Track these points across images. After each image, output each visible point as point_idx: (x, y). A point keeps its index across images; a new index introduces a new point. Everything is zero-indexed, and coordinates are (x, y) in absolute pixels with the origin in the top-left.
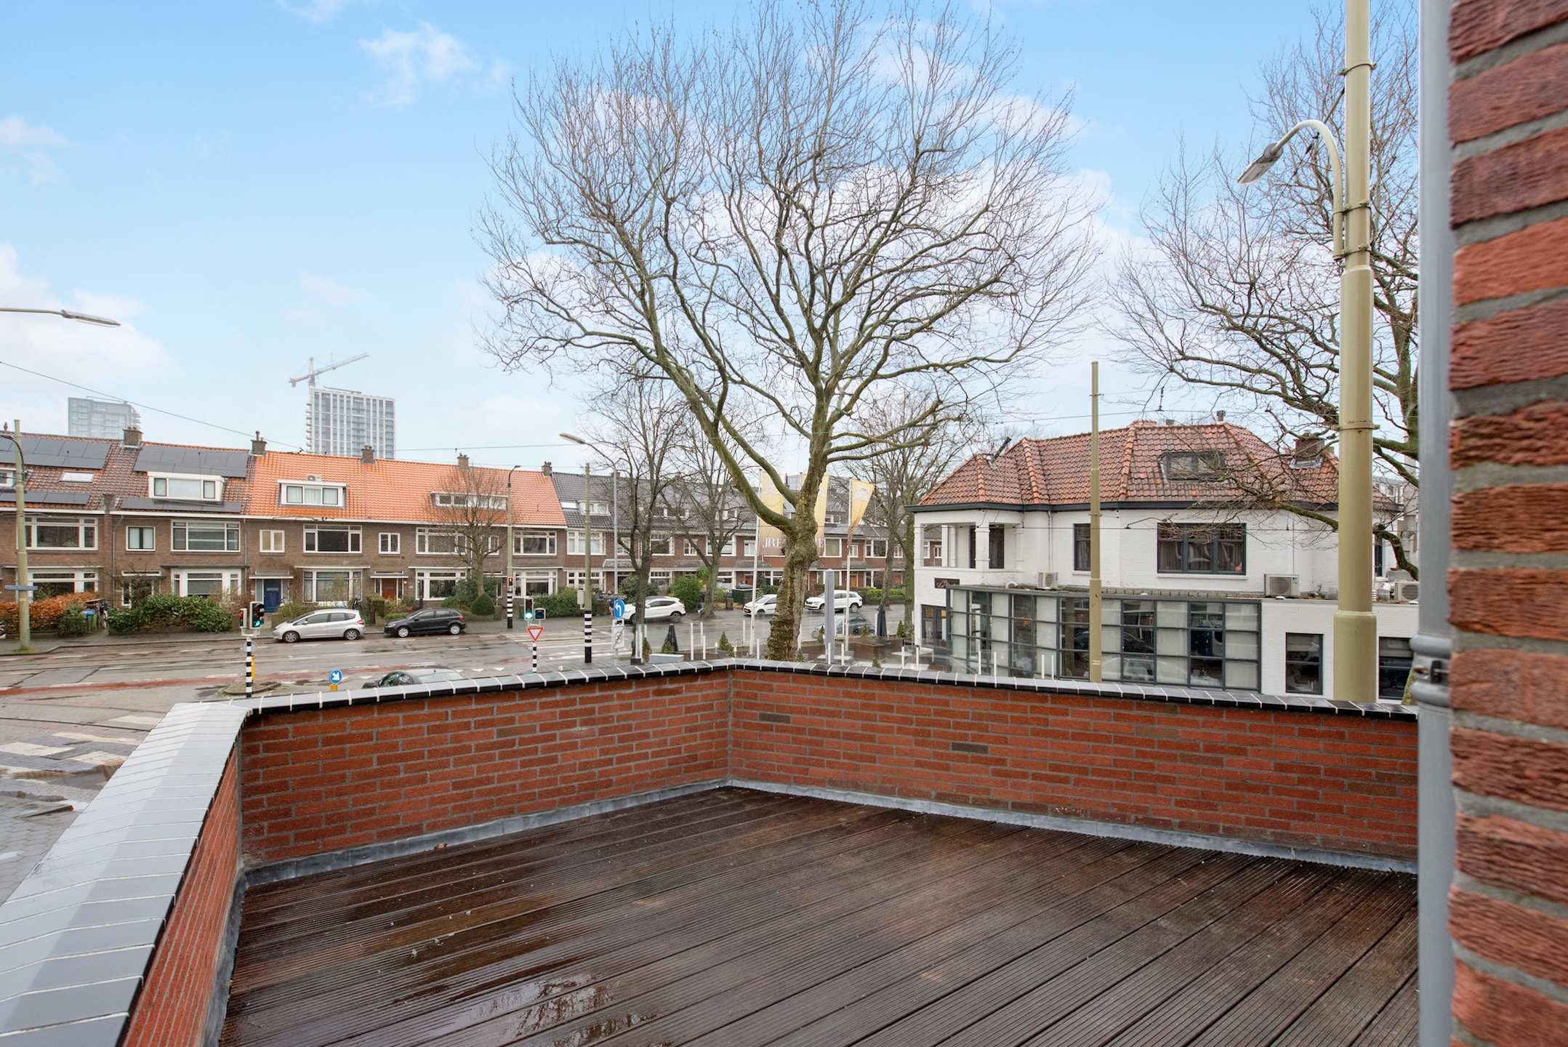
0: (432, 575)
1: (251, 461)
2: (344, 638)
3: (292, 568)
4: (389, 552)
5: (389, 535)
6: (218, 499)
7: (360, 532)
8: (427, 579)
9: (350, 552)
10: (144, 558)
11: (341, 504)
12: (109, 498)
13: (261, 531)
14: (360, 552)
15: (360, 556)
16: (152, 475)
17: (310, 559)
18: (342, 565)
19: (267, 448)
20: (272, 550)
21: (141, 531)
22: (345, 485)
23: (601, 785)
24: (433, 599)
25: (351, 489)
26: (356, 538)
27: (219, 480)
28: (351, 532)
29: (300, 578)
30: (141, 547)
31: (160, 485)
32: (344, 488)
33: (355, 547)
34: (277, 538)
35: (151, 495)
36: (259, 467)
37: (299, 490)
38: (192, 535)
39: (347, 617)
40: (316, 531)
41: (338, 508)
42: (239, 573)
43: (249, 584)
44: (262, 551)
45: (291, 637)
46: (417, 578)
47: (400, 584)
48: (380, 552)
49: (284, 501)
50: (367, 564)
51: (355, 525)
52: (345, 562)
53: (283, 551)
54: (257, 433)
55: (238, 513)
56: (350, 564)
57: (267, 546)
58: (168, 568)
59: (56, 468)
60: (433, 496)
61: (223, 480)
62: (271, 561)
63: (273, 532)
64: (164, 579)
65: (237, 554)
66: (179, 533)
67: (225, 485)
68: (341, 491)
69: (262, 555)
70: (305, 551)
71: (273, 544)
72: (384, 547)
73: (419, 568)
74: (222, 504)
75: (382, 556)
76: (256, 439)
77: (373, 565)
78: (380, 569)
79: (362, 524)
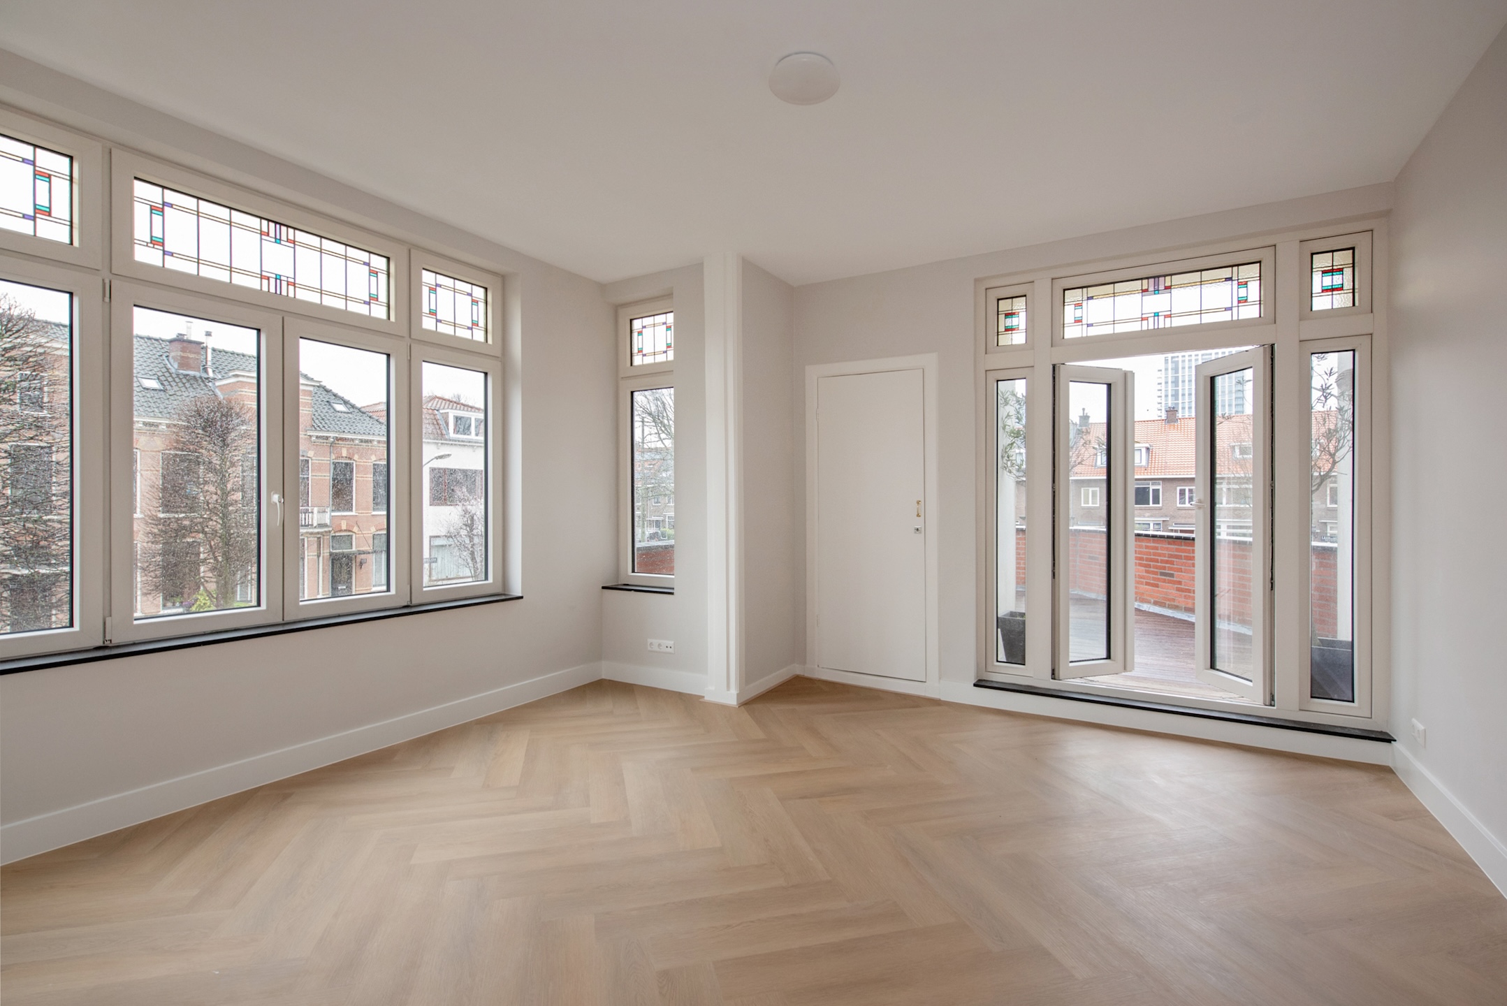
0: (1229, 527)
1: (1079, 432)
4: (1187, 505)
5: (1187, 489)
7: (1160, 487)
9: (1151, 505)
11: (1143, 463)
13: (1082, 489)
14: (1160, 505)
15: (1160, 509)
18: (1144, 517)
19: (1091, 421)
20: (1090, 505)
22: (1147, 445)
25: (1155, 450)
26: (1156, 492)
28: (1152, 488)
32: (1148, 449)
33: (1156, 501)
34: (1094, 494)
41: (1141, 467)
44: (1083, 505)
48: (1178, 505)
50: (1166, 516)
51: (1156, 481)
52: (1147, 514)
53: (1098, 505)
54: (1084, 409)
56: (1151, 516)
57: (1086, 501)
60: (1233, 447)
62: (1090, 513)
63: (1091, 490)
68: (1144, 451)
69: (1083, 508)
71: (1091, 499)
72: (1182, 500)
75: (1180, 509)
76: (1082, 415)
77: (1173, 517)
78: (1179, 521)
79: (1163, 480)
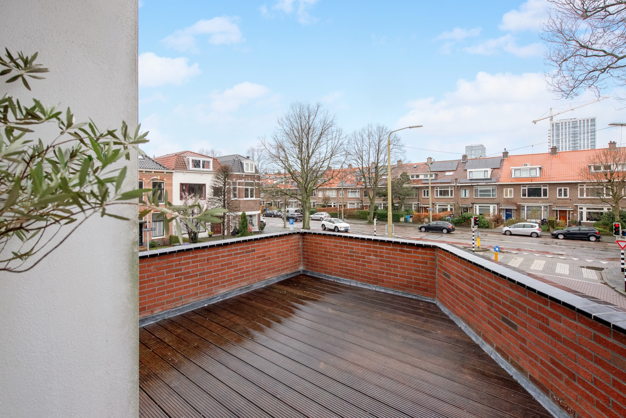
0: (587, 209)
1: (502, 161)
2: (531, 236)
3: (516, 204)
4: (563, 197)
5: (563, 188)
6: (489, 177)
7: (547, 188)
8: (585, 211)
9: (542, 197)
10: (466, 200)
11: (538, 175)
12: (456, 179)
13: (504, 189)
14: (547, 197)
15: (547, 199)
16: (468, 170)
17: (524, 200)
18: (538, 203)
19: (509, 154)
20: (509, 197)
21: (465, 190)
22: (540, 166)
24: (589, 221)
25: (544, 169)
26: (545, 191)
27: (490, 170)
28: (543, 188)
29: (519, 208)
30: (465, 196)
31: (471, 173)
32: (540, 168)
33: (545, 194)
34: (510, 191)
35: (468, 178)
36: (505, 163)
37: (520, 171)
38: (480, 191)
39: (532, 227)
40: (526, 188)
41: (536, 177)
42: (496, 206)
43: (500, 210)
44: (504, 197)
45: (508, 233)
46: (579, 210)
47: (569, 213)
48: (558, 197)
49: (513, 176)
50: (551, 203)
51: (545, 185)
52: (540, 202)
53: (513, 197)
54: (505, 149)
55: (496, 182)
56: (542, 203)
57: (507, 195)
58: (473, 204)
59: (443, 171)
60: (590, 167)
61: (491, 170)
62: (508, 201)
63: (509, 189)
64: (472, 207)
65: (495, 199)
66: (476, 191)
67: (492, 171)
68: (538, 169)
69: (505, 199)
70: (522, 197)
71: (509, 194)
72: (560, 195)
73: (579, 205)
74: (491, 179)
75: (559, 199)
76: (504, 152)
77: (554, 203)
78: (558, 205)
79: (549, 184)
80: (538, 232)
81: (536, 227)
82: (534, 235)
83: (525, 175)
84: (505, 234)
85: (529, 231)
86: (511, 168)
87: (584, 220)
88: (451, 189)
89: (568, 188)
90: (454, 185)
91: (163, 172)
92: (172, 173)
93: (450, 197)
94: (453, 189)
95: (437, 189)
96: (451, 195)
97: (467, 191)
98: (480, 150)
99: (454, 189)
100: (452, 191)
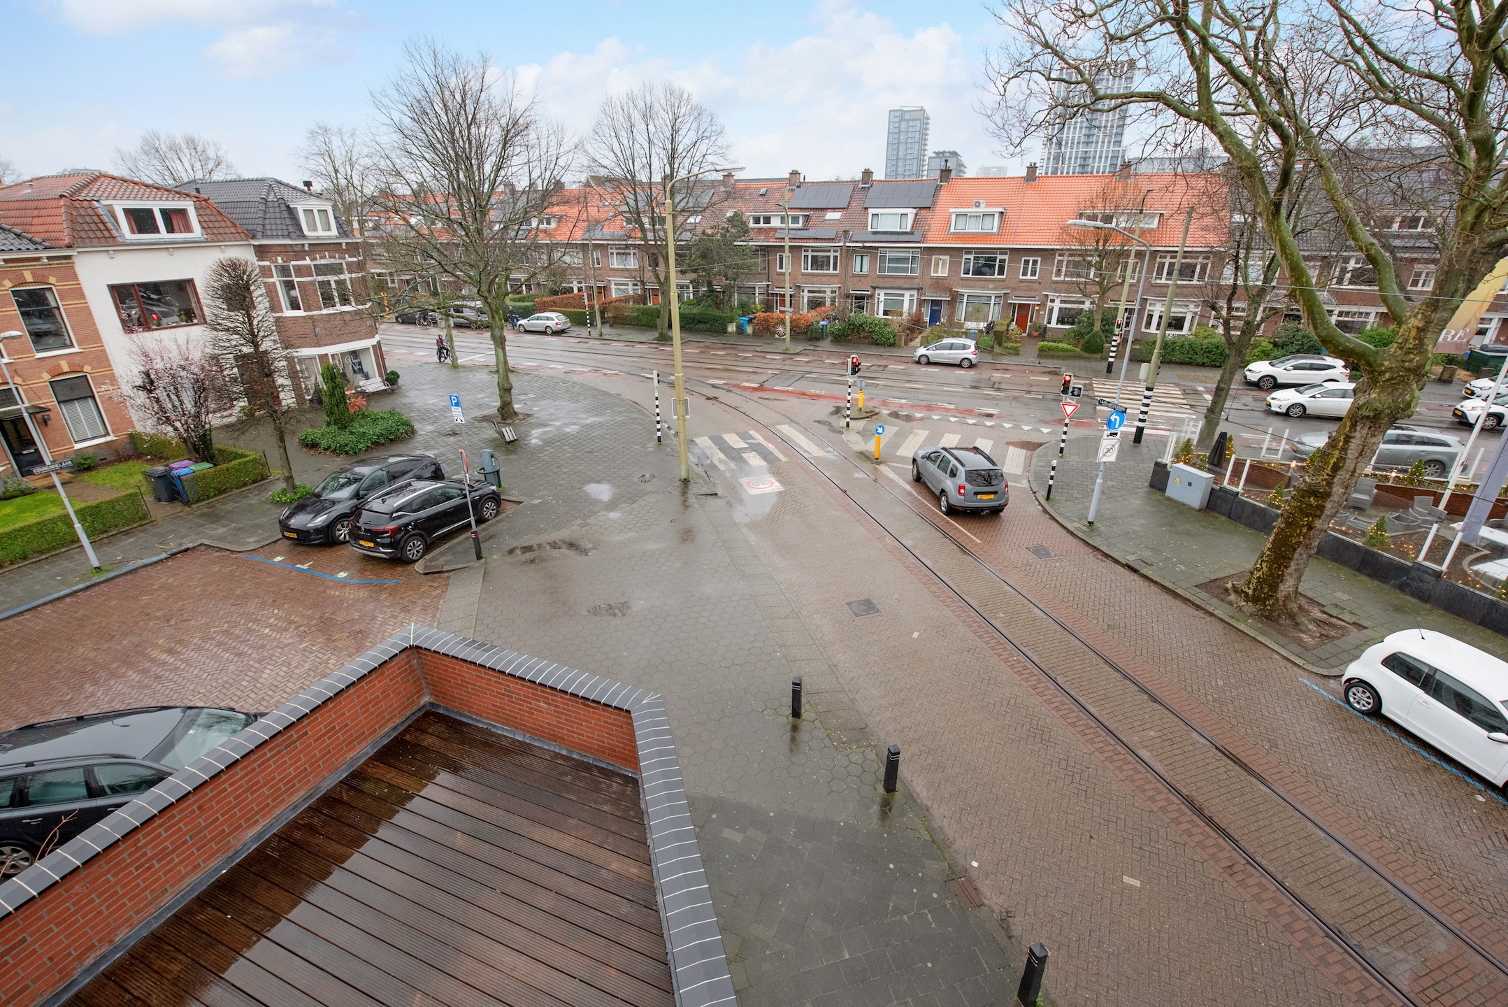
0: (1062, 302)
1: (938, 188)
2: (959, 366)
3: (951, 290)
4: (1029, 277)
5: (1031, 259)
6: (908, 230)
7: (1006, 257)
8: (1057, 305)
9: (996, 276)
10: (862, 279)
11: (995, 230)
12: (846, 232)
13: (933, 258)
14: (1004, 277)
15: (1003, 280)
16: (871, 211)
17: (965, 283)
18: (988, 289)
19: (952, 175)
20: (940, 274)
21: (862, 257)
22: (1001, 210)
23: (559, 737)
24: (1060, 326)
25: (1009, 214)
26: (1002, 263)
27: (911, 213)
28: (999, 258)
29: (955, 298)
30: (861, 270)
31: (875, 218)
32: (1001, 214)
33: (1001, 272)
34: (944, 263)
35: (869, 229)
36: (943, 195)
37: (964, 218)
38: (891, 260)
39: (964, 347)
40: (971, 257)
41: (992, 234)
42: (915, 293)
43: (921, 303)
44: (932, 274)
45: (924, 360)
46: (1049, 304)
47: (1033, 309)
48: (1021, 277)
49: (952, 230)
50: (1008, 288)
51: (1003, 251)
52: (991, 286)
53: (946, 275)
54: (945, 159)
55: (919, 242)
56: (994, 288)
57: (936, 271)
58: (874, 288)
59: (822, 209)
61: (914, 211)
62: (938, 283)
63: (941, 258)
64: (871, 296)
65: (916, 277)
66: (883, 258)
67: (916, 215)
68: (997, 216)
69: (932, 278)
70: (962, 275)
71: (941, 269)
72: (1025, 272)
73: (1051, 295)
74: (911, 233)
75: (1022, 281)
76: (943, 168)
77: (1013, 289)
78: (1018, 294)
79: (1011, 249)
80: (972, 357)
81: (970, 347)
82: (966, 363)
83: (973, 227)
84: (918, 362)
85: (957, 355)
86: (951, 210)
87: (1053, 324)
88: (836, 254)
89: (1039, 259)
90: (841, 244)
91: (38, 259)
92: (69, 257)
93: (831, 271)
94: (838, 254)
95: (806, 254)
96: (835, 268)
97: (866, 260)
98: (918, 122)
99: (841, 255)
100: (835, 258)
